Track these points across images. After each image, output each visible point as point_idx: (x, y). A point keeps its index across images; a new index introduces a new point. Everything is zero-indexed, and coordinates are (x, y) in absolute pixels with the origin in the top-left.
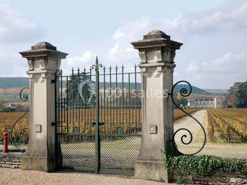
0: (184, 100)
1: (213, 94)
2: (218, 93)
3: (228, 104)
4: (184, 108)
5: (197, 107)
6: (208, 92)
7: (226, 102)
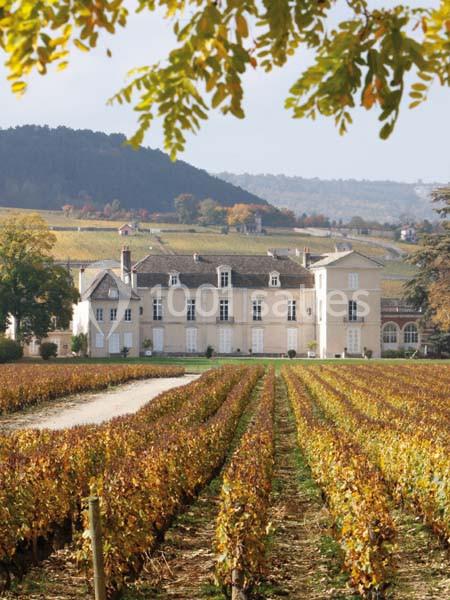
0: (42, 275)
1: (320, 222)
2: (367, 218)
3: (436, 319)
4: (32, 349)
5: (158, 346)
6: (282, 203)
7: (420, 299)
